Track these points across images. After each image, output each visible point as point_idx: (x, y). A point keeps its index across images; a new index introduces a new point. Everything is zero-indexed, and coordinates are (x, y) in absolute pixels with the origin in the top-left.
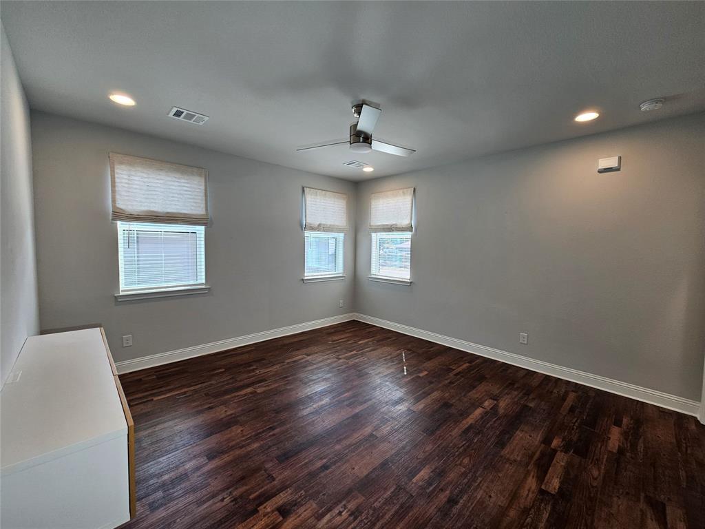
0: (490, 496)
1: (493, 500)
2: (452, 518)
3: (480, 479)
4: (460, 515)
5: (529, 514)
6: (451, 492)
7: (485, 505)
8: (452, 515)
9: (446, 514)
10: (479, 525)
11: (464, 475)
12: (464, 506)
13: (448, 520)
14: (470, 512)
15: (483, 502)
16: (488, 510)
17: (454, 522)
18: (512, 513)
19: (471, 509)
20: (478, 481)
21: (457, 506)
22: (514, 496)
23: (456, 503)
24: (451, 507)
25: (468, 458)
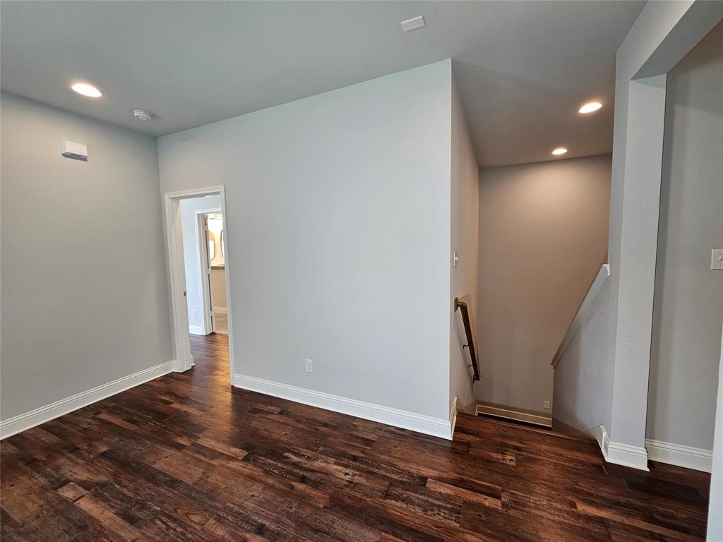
0: (252, 496)
1: (256, 494)
2: (282, 529)
3: (229, 504)
4: (278, 521)
5: (270, 471)
6: (247, 531)
7: (263, 500)
8: (279, 529)
9: (278, 534)
10: (287, 505)
11: (220, 520)
12: (266, 518)
13: (285, 533)
14: (273, 512)
15: (261, 502)
16: (268, 498)
17: (286, 526)
18: (270, 481)
19: (269, 512)
20: (232, 506)
21: (267, 524)
22: (251, 478)
23: (262, 526)
24: (268, 530)
25: (191, 516)
